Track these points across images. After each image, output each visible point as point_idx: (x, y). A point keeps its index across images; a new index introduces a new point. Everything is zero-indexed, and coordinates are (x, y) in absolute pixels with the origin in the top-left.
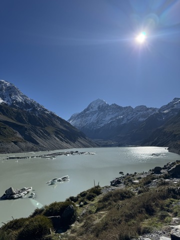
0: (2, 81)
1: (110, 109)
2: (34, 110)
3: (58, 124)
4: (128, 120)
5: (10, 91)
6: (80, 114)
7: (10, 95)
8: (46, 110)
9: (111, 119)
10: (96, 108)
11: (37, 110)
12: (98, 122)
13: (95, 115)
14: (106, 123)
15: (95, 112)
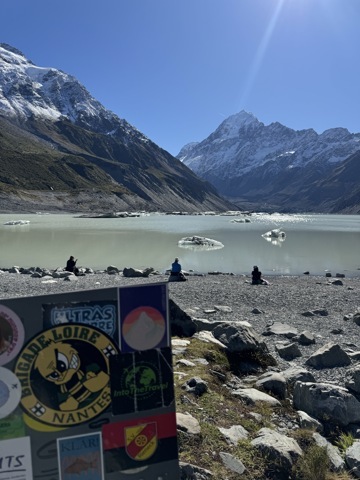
0: (53, 69)
1: (267, 135)
2: (120, 133)
3: (165, 164)
4: (305, 159)
5: (70, 92)
6: (200, 145)
7: (72, 102)
8: (141, 135)
9: (267, 157)
10: (234, 133)
11: (124, 134)
12: (238, 163)
13: (234, 148)
14: (256, 165)
15: (234, 141)
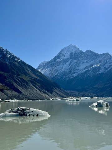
1: (85, 56)
2: (4, 57)
3: (30, 72)
4: (106, 69)
6: (49, 62)
8: (16, 57)
9: (86, 68)
10: (67, 56)
11: (7, 57)
12: (70, 71)
13: (68, 64)
14: (80, 72)
15: (67, 60)
